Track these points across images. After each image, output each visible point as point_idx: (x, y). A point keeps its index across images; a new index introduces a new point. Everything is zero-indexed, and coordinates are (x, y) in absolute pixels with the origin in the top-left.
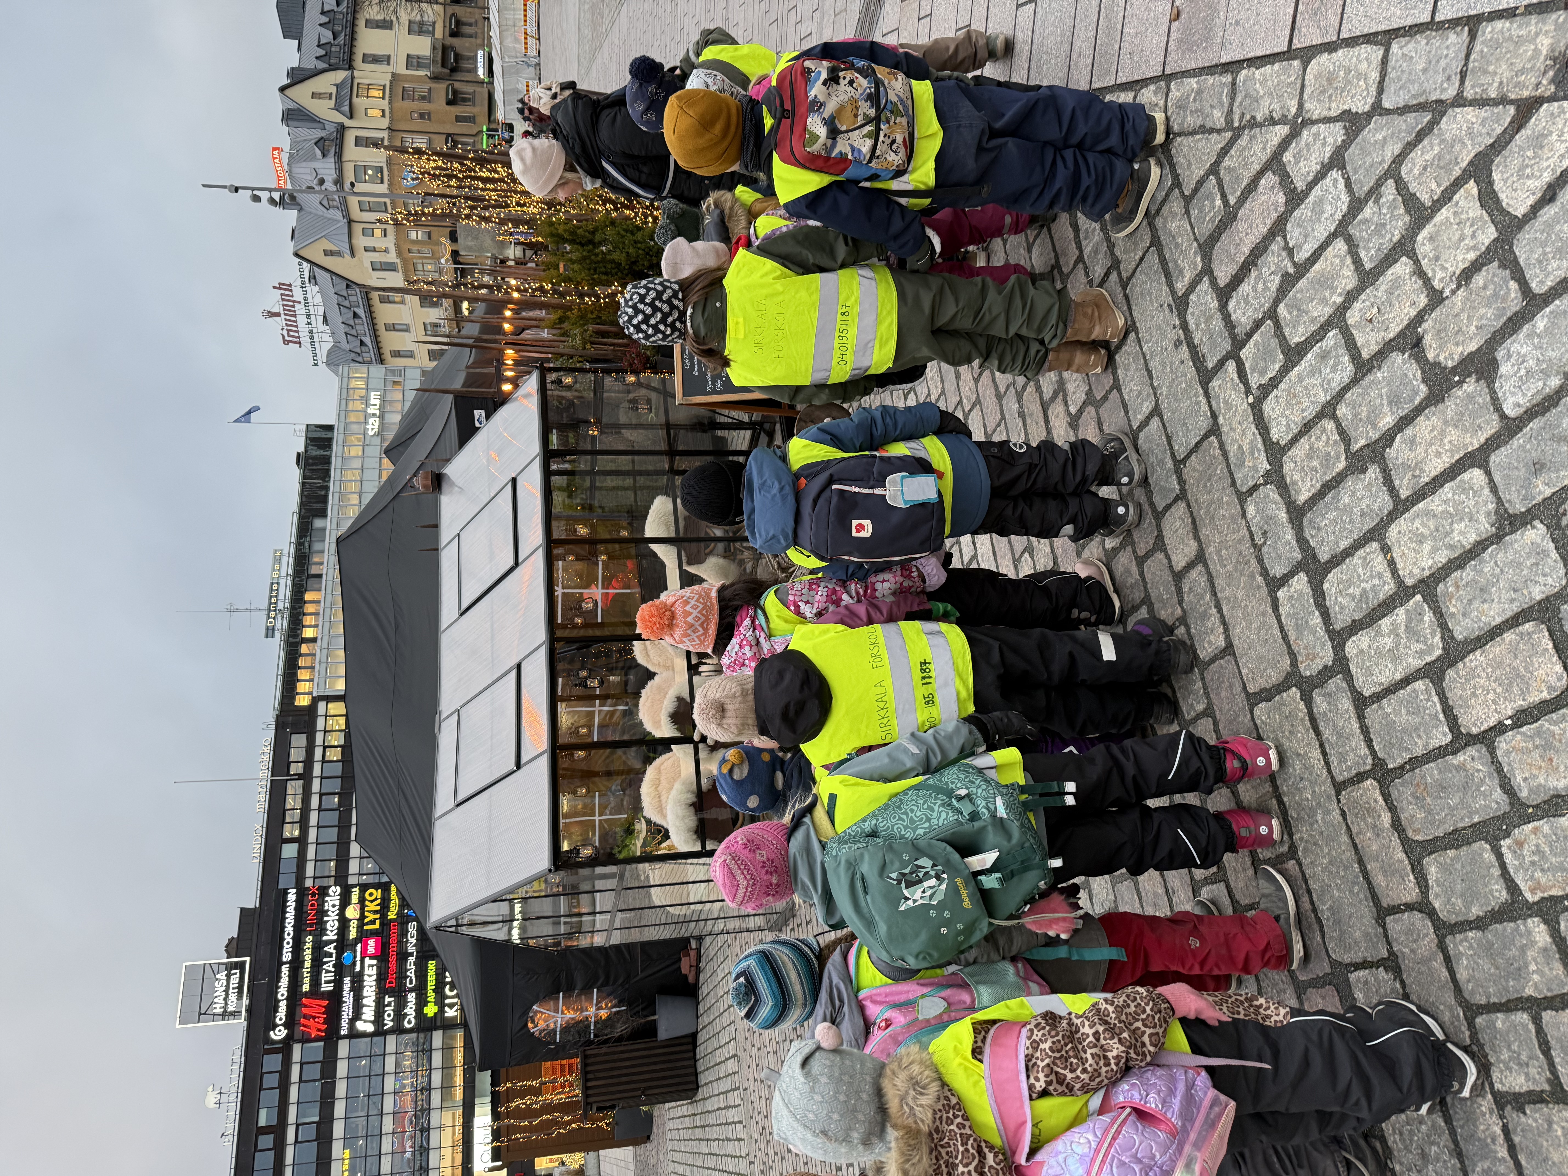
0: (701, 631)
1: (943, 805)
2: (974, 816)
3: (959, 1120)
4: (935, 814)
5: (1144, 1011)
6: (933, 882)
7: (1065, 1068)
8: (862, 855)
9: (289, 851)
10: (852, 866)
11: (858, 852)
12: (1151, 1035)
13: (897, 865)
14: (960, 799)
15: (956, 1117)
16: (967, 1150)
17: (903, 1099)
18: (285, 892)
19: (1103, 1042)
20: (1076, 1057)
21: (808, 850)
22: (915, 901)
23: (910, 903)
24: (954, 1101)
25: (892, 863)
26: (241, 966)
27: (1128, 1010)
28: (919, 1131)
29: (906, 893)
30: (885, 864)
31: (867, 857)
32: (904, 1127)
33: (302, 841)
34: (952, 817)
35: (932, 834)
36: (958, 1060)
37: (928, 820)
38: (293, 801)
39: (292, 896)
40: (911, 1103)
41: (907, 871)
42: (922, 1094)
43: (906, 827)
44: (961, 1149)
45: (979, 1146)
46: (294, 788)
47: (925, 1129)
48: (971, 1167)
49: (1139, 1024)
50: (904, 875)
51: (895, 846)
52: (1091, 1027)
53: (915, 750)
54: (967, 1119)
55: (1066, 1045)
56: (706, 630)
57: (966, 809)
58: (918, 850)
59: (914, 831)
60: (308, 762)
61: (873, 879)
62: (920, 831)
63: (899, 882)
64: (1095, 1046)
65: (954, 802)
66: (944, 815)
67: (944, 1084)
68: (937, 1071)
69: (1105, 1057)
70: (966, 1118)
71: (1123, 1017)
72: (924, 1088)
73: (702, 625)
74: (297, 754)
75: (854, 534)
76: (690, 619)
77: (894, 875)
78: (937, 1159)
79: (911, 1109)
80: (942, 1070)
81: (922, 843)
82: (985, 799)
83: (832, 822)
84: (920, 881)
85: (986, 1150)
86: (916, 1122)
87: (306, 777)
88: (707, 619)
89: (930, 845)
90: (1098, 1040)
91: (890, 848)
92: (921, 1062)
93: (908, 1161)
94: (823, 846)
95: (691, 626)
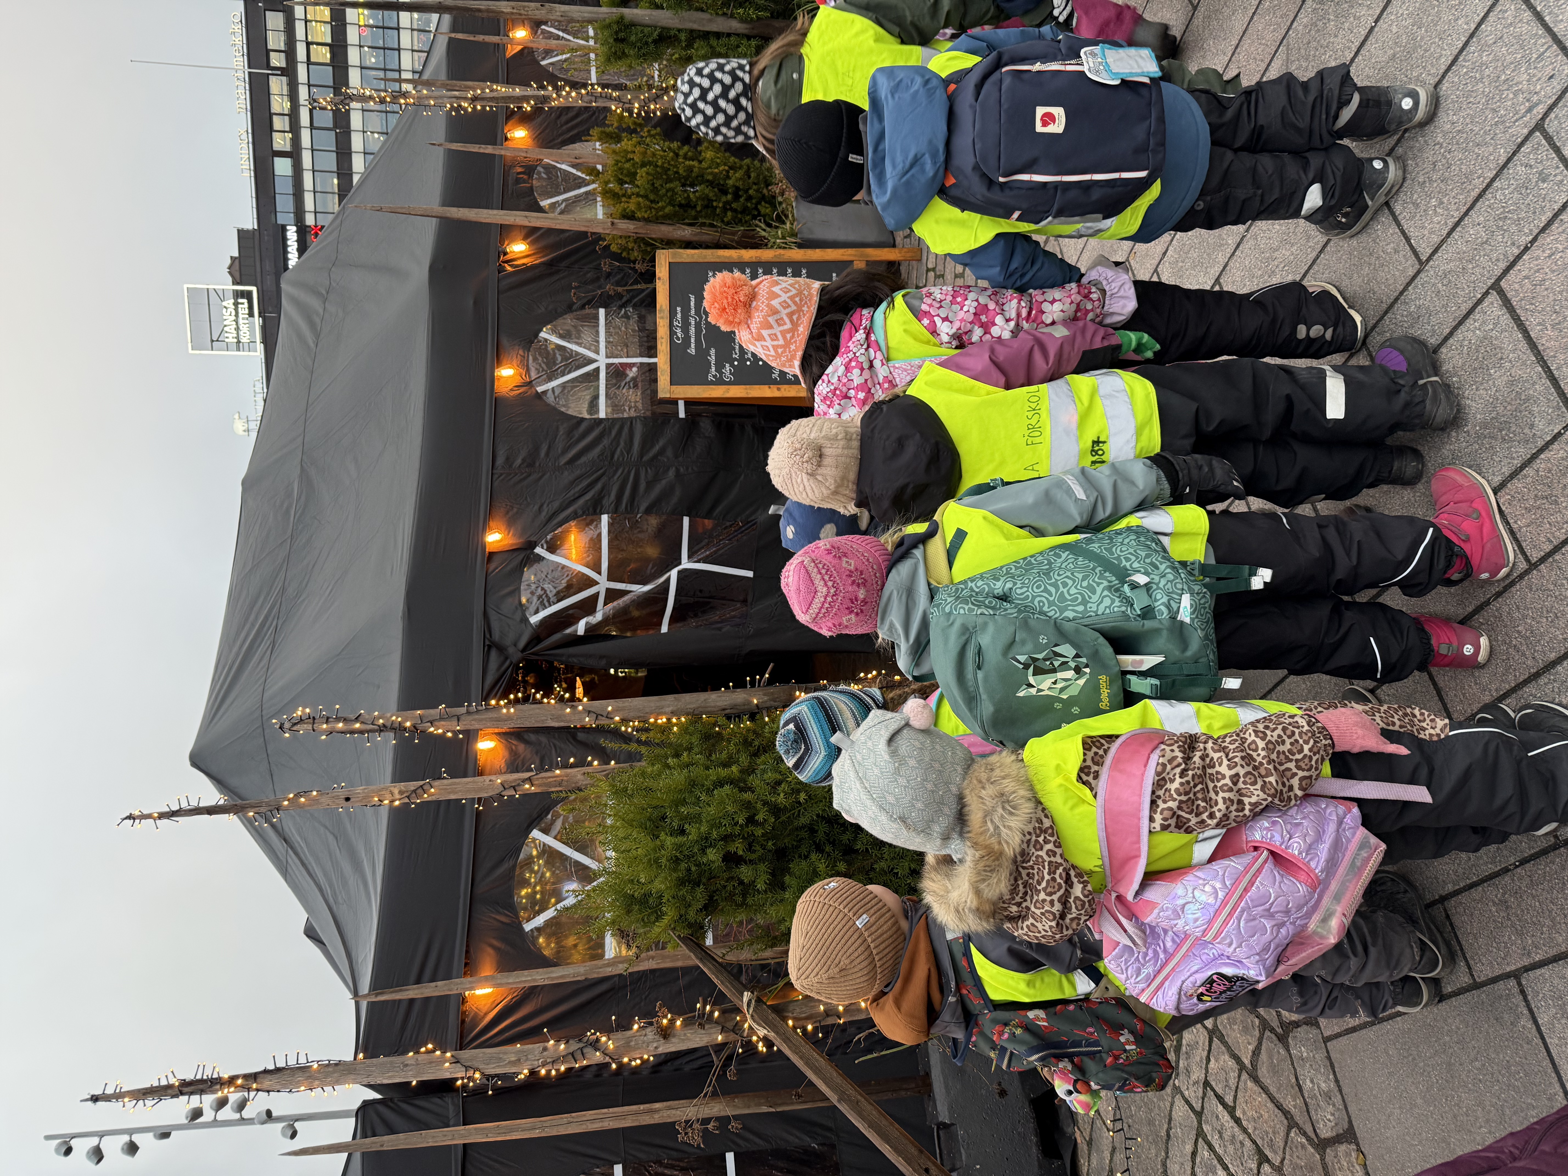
0: (788, 326)
1: (1109, 588)
2: (1148, 613)
3: (1050, 846)
4: (1095, 598)
5: (1301, 751)
6: (1070, 674)
7: (1190, 813)
8: (985, 624)
9: (283, 167)
10: (968, 633)
11: (980, 620)
12: (1302, 779)
13: (1029, 647)
14: (1134, 586)
15: (1046, 842)
16: (1054, 879)
17: (987, 814)
18: (283, 229)
19: (1241, 785)
20: (1204, 800)
21: (910, 592)
22: (1039, 690)
23: (1033, 691)
24: (1047, 823)
25: (1023, 642)
26: (248, 295)
27: (1281, 748)
28: (1001, 853)
29: (1031, 680)
30: (1013, 643)
31: (991, 628)
32: (986, 847)
33: (294, 154)
34: (1118, 606)
35: (1086, 621)
36: (1059, 780)
37: (1084, 602)
38: (279, 103)
39: (292, 234)
40: (997, 820)
41: (1040, 656)
42: (1011, 814)
43: (1051, 604)
44: (1047, 877)
45: (1068, 876)
46: (277, 85)
47: (1009, 852)
48: (1055, 897)
49: (1292, 765)
50: (1035, 660)
51: (1032, 622)
52: (1230, 768)
53: (1080, 494)
54: (1060, 846)
55: (1195, 786)
56: (795, 325)
57: (1140, 602)
58: (1061, 634)
59: (1062, 610)
60: (290, 52)
61: (993, 656)
62: (1070, 614)
63: (1026, 666)
64: (1231, 790)
65: (1126, 588)
66: (1107, 602)
67: (1039, 802)
68: (1032, 788)
69: (1240, 802)
70: (1058, 845)
71: (1274, 756)
72: (1014, 808)
73: (790, 315)
74: (275, 40)
75: (1039, 128)
76: (775, 303)
77: (1022, 658)
78: (1016, 880)
79: (996, 828)
80: (1038, 787)
81: (1068, 627)
82: (1168, 594)
83: (951, 564)
84: (1054, 671)
85: (1075, 880)
86: (1000, 843)
87: (289, 71)
88: (799, 310)
89: (1077, 631)
90: (1235, 784)
91: (1025, 624)
92: (1017, 779)
93: (984, 880)
94: (932, 593)
95: (775, 312)
